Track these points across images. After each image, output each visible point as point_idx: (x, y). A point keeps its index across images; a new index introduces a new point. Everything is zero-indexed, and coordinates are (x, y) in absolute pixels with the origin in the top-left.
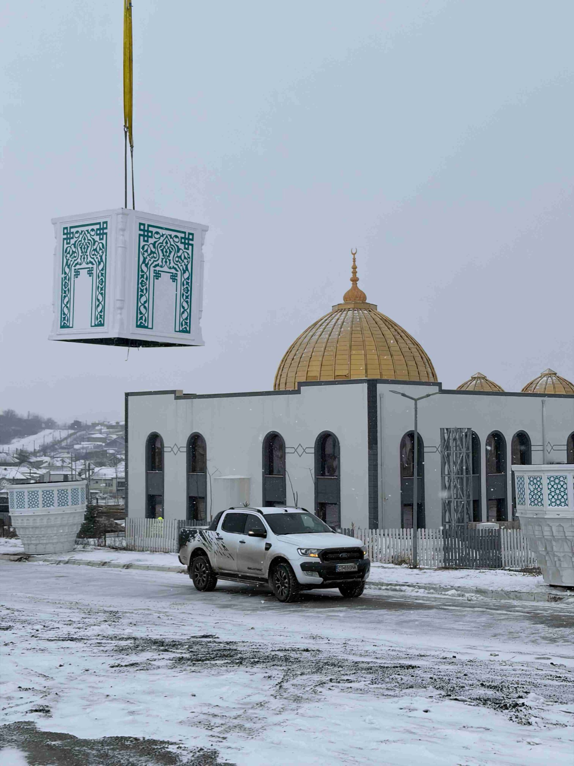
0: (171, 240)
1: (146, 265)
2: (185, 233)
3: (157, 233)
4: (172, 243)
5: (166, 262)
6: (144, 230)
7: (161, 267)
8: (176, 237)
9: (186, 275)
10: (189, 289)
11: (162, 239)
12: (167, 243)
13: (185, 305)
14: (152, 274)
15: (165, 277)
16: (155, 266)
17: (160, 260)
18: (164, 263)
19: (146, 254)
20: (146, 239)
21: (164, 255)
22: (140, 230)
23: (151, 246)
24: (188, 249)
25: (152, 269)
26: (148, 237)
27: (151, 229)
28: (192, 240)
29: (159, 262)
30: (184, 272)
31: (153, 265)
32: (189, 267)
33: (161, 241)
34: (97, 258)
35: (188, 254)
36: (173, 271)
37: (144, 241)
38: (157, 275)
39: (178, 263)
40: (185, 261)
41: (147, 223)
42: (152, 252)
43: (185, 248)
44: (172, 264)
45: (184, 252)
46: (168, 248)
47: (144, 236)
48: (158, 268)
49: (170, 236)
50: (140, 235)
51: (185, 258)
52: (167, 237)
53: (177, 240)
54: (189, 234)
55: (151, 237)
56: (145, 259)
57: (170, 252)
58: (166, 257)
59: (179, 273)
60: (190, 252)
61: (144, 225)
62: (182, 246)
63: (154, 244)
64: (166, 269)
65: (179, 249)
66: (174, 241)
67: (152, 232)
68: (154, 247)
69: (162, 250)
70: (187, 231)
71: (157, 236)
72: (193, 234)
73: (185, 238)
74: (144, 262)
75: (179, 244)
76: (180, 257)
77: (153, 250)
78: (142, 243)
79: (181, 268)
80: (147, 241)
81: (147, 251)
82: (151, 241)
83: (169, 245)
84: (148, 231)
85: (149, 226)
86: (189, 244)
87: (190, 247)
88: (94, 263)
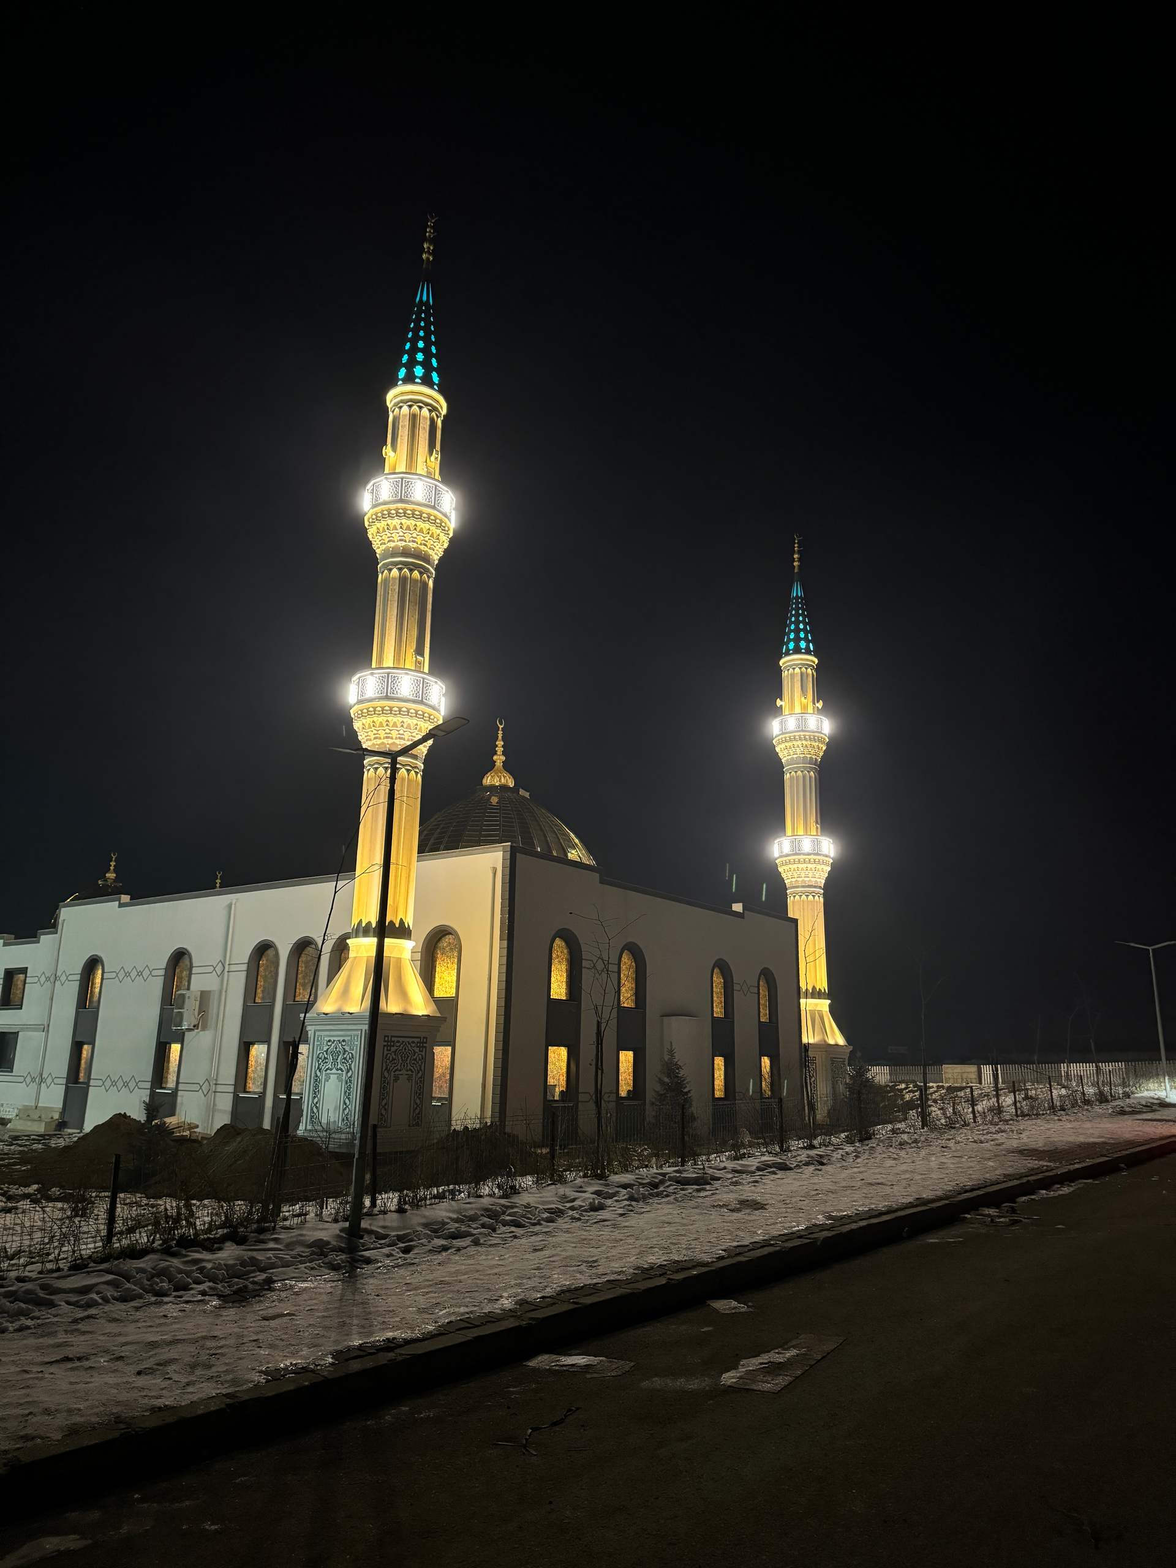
1: (388, 1072)
2: (420, 1038)
3: (398, 1042)
4: (410, 1048)
5: (404, 1066)
6: (388, 1042)
7: (400, 1071)
8: (413, 1042)
10: (422, 1086)
11: (402, 1046)
12: (405, 1049)
14: (392, 1078)
17: (400, 1065)
18: (402, 1067)
20: (389, 1048)
21: (402, 1060)
22: (385, 1041)
23: (393, 1054)
24: (422, 1051)
25: (393, 1073)
26: (391, 1046)
27: (393, 1039)
28: (426, 1043)
29: (399, 1066)
30: (419, 1072)
31: (394, 1070)
32: (423, 1067)
33: (401, 1048)
34: (347, 1066)
35: (422, 1056)
36: (410, 1073)
37: (387, 1050)
38: (396, 1079)
39: (414, 1065)
40: (420, 1062)
41: (390, 1035)
43: (420, 1051)
45: (418, 1055)
46: (406, 1053)
49: (408, 1042)
50: (385, 1046)
52: (406, 1044)
53: (413, 1045)
54: (424, 1038)
55: (393, 1046)
56: (387, 1066)
57: (408, 1057)
59: (414, 1074)
60: (423, 1054)
61: (388, 1037)
62: (417, 1050)
63: (395, 1053)
64: (403, 1072)
66: (411, 1046)
67: (393, 1041)
68: (395, 1055)
69: (401, 1057)
71: (398, 1044)
73: (420, 1043)
74: (386, 1068)
76: (415, 1060)
77: (394, 1057)
78: (386, 1052)
79: (416, 1069)
80: (390, 1050)
81: (389, 1059)
82: (393, 1049)
83: (407, 1050)
85: (392, 1037)
86: (423, 1047)
87: (424, 1049)
88: (344, 1070)
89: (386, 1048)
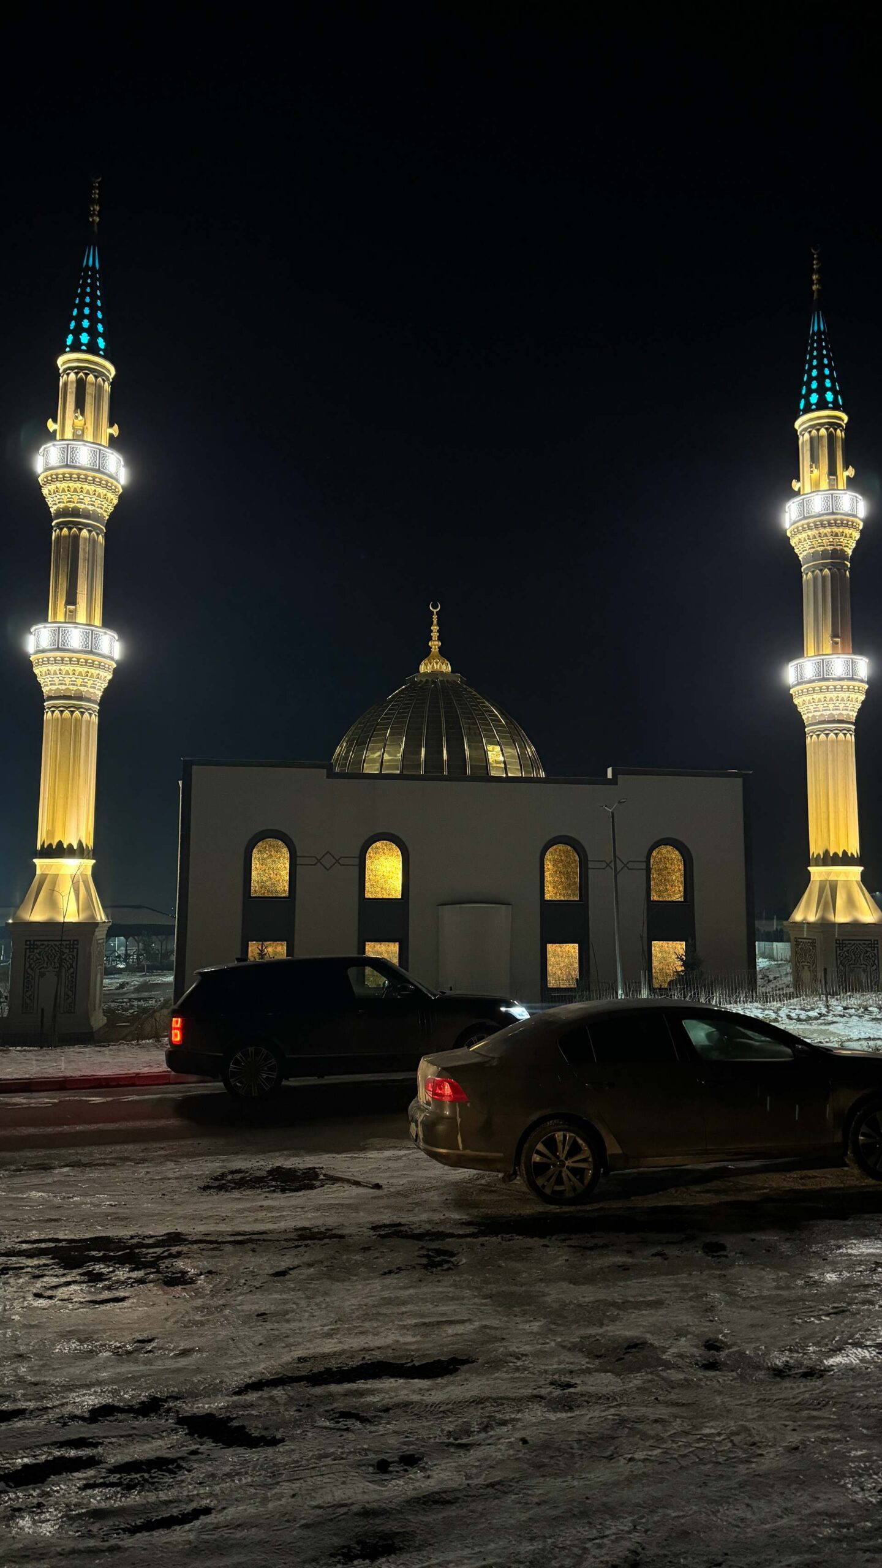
1: (32, 969)
4: (57, 949)
5: (51, 964)
6: (30, 945)
7: (46, 968)
9: (72, 970)
11: (47, 948)
12: (51, 950)
14: (37, 974)
16: (41, 968)
19: (32, 961)
20: (32, 950)
21: (48, 959)
22: (26, 945)
23: (37, 955)
25: (37, 971)
26: (34, 948)
27: (36, 943)
29: (45, 965)
30: (69, 969)
32: (74, 965)
35: (73, 955)
37: (30, 952)
38: (42, 975)
43: (70, 951)
47: (30, 948)
48: (43, 970)
51: (70, 958)
54: (74, 941)
55: (37, 948)
56: (30, 965)
57: (55, 957)
63: (39, 954)
67: (36, 945)
68: (40, 955)
69: (47, 957)
73: (70, 945)
74: (30, 967)
75: (64, 950)
80: (33, 952)
81: (32, 959)
82: (38, 951)
83: (54, 951)
84: (34, 945)
85: (34, 941)
86: (74, 948)
87: (75, 950)
89: (28, 950)
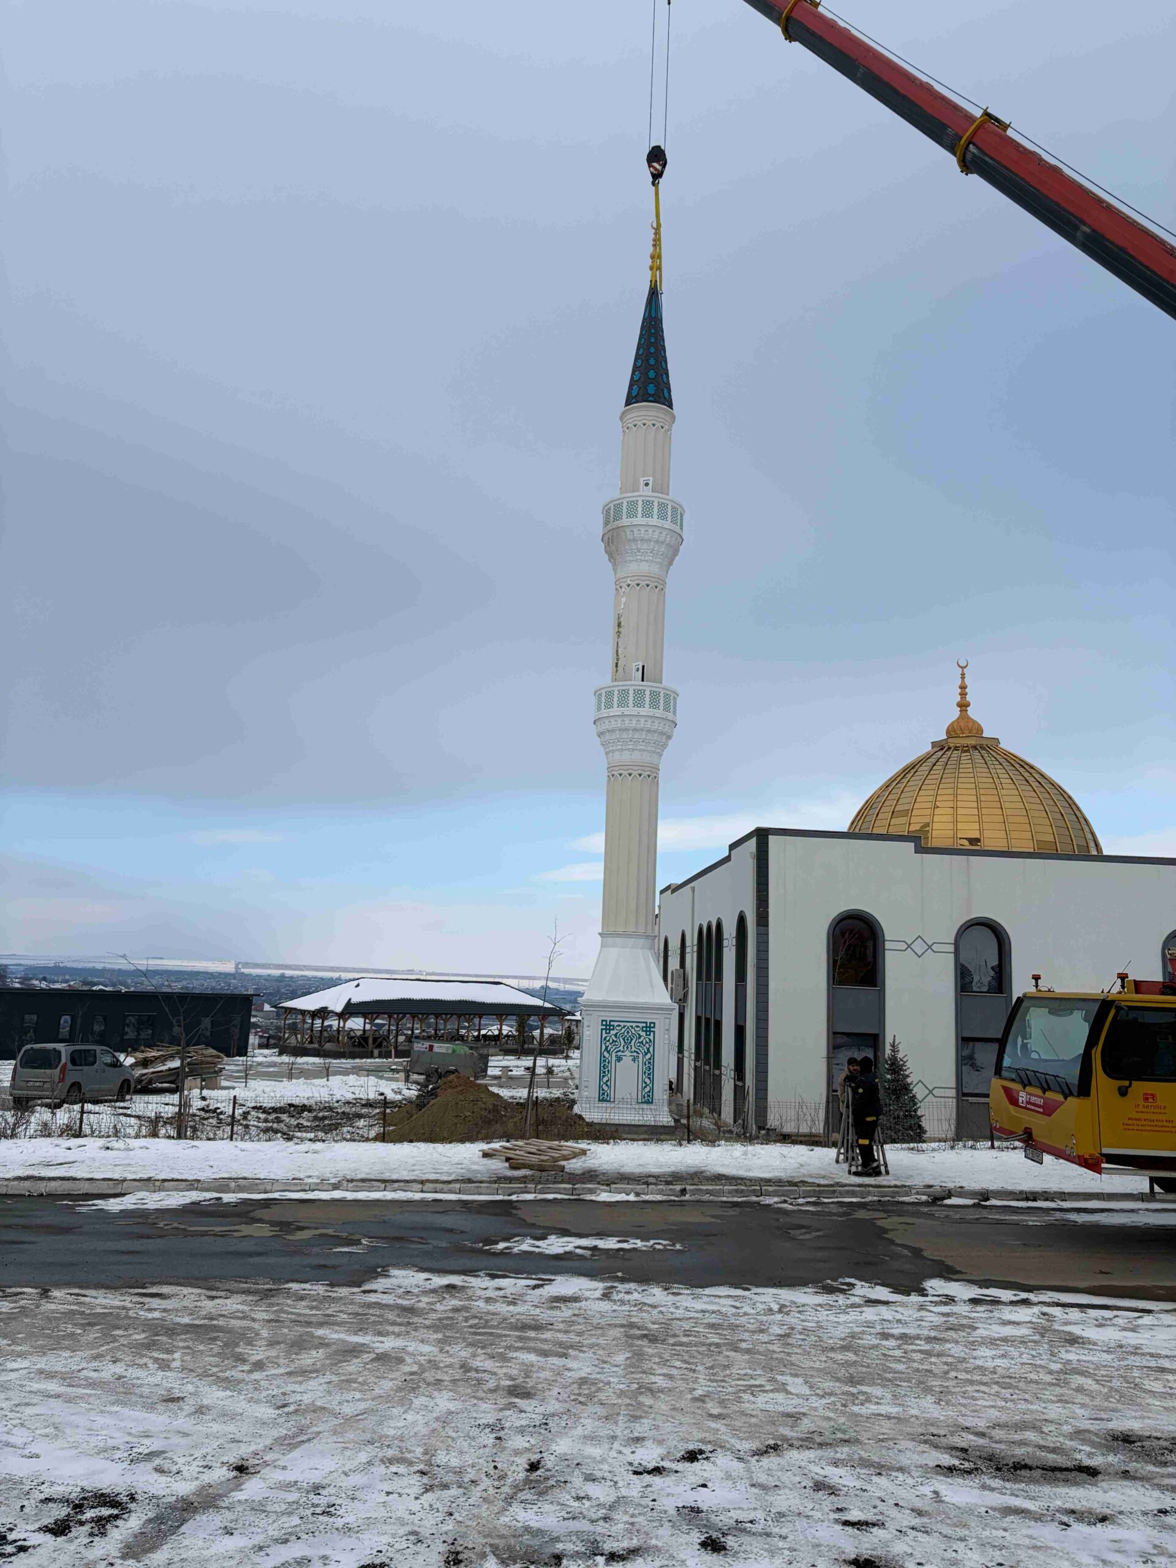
0: (633, 1030)
1: (608, 1052)
3: (619, 1026)
4: (633, 1032)
5: (628, 1048)
6: (606, 1025)
7: (623, 1052)
8: (637, 1027)
9: (649, 1056)
10: (651, 1067)
12: (628, 1032)
13: (647, 1080)
14: (614, 1059)
15: (627, 1059)
16: (617, 1052)
17: (622, 1046)
18: (625, 1049)
19: (608, 1043)
21: (625, 1043)
22: (602, 1025)
24: (649, 1035)
25: (614, 1054)
26: (610, 1029)
27: (612, 1023)
28: (654, 1028)
29: (621, 1048)
30: (646, 1054)
31: (615, 1051)
32: (651, 1049)
33: (622, 1031)
35: (650, 1040)
38: (619, 1059)
39: (640, 1048)
40: (647, 1045)
41: (608, 1019)
42: (613, 1041)
44: (633, 1050)
45: (645, 1038)
46: (630, 1036)
47: (606, 1029)
48: (619, 1054)
49: (631, 1027)
50: (602, 1029)
51: (647, 1043)
52: (628, 1028)
53: (638, 1029)
55: (613, 1030)
56: (607, 1047)
57: (632, 1039)
58: (628, 1043)
59: (641, 1056)
60: (651, 1037)
61: (606, 1021)
62: (643, 1034)
63: (616, 1035)
64: (627, 1053)
65: (640, 1037)
66: (635, 1030)
67: (613, 1026)
68: (616, 1037)
69: (624, 1039)
70: (649, 1021)
71: (618, 1028)
72: (654, 1023)
73: (646, 1027)
74: (606, 1049)
75: (640, 1032)
76: (642, 1042)
77: (615, 1039)
78: (604, 1035)
79: (643, 1051)
82: (614, 1032)
83: (630, 1034)
84: (610, 1025)
85: (610, 1021)
86: (650, 1031)
